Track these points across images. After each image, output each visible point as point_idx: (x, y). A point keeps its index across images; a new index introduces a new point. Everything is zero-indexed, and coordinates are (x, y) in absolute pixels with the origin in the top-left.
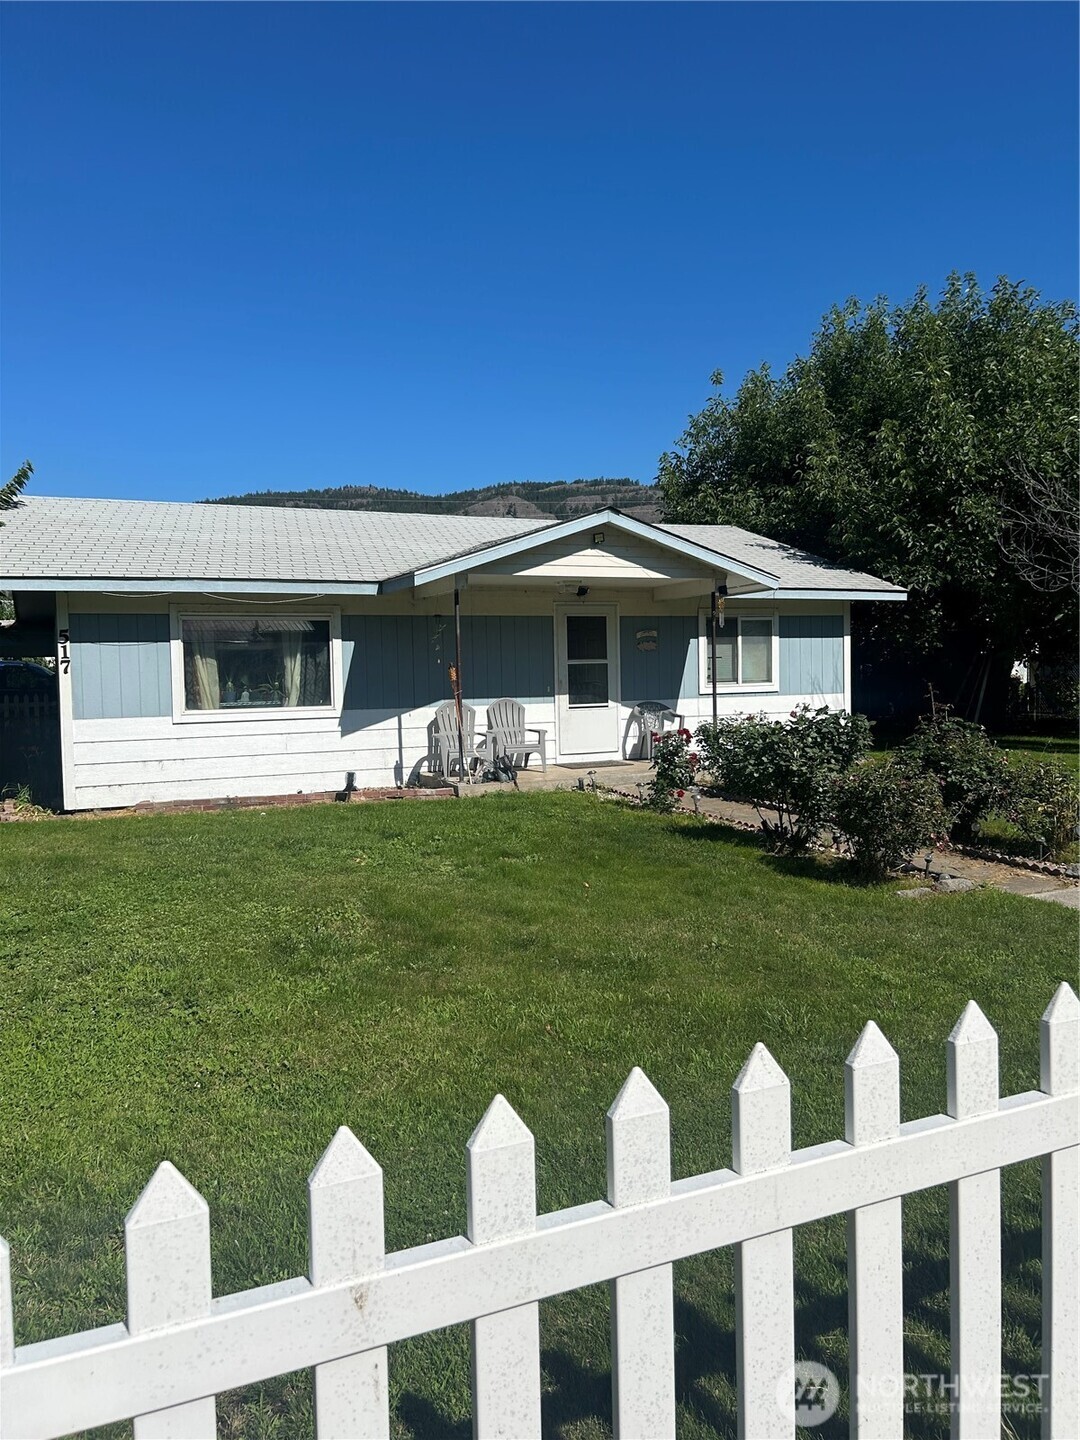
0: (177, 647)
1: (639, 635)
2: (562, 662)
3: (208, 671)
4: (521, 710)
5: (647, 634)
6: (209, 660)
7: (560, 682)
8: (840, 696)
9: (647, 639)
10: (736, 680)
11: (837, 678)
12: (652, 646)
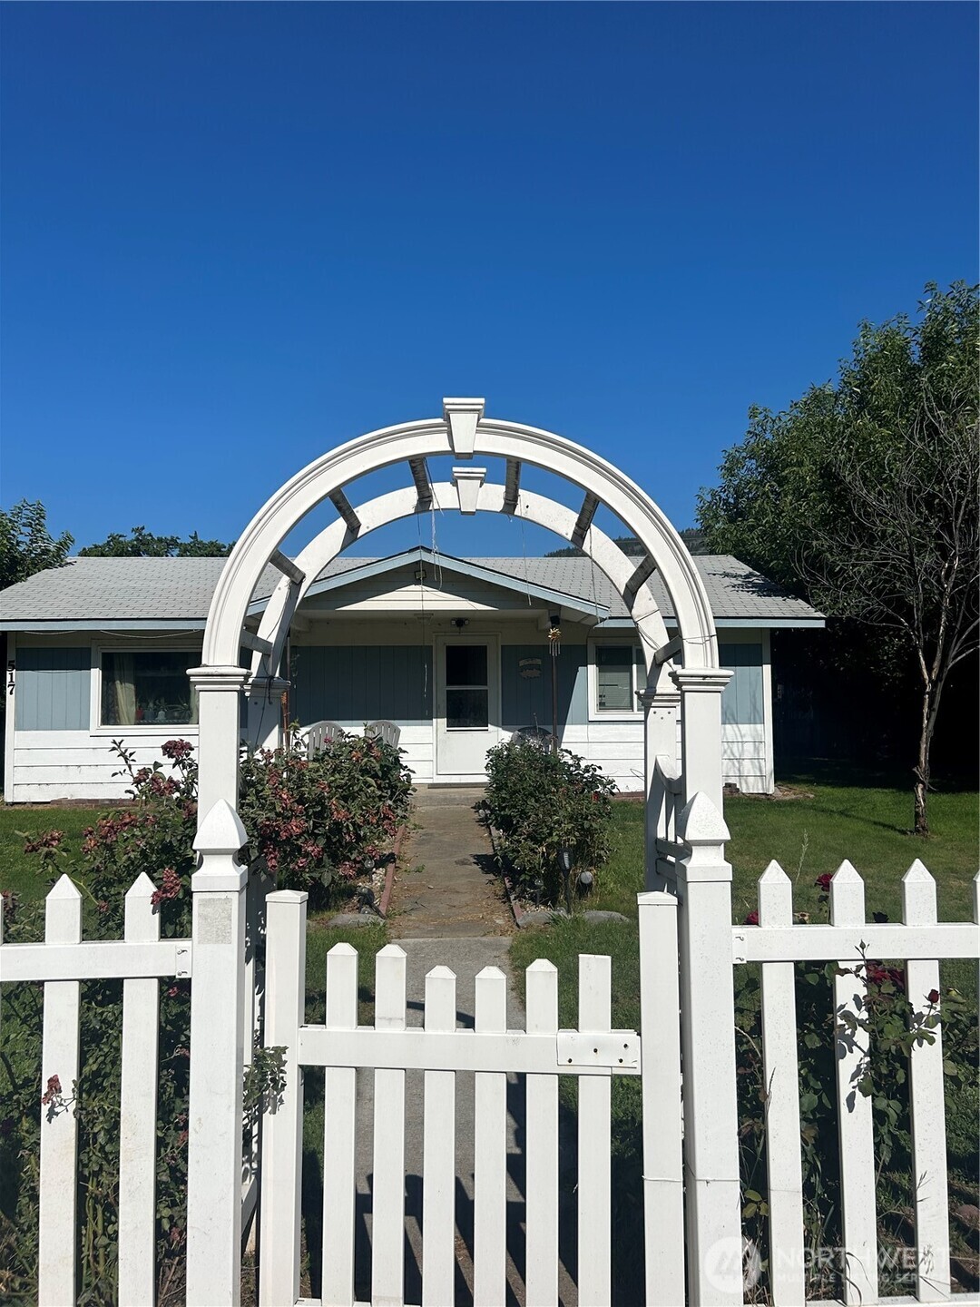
0: (96, 675)
1: (522, 663)
2: (440, 689)
3: (125, 694)
4: (397, 732)
5: (530, 662)
6: (127, 685)
7: (438, 707)
8: (759, 727)
9: (531, 667)
10: (632, 708)
11: (755, 707)
12: (536, 673)
